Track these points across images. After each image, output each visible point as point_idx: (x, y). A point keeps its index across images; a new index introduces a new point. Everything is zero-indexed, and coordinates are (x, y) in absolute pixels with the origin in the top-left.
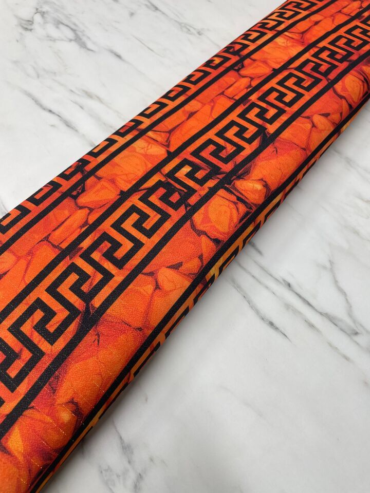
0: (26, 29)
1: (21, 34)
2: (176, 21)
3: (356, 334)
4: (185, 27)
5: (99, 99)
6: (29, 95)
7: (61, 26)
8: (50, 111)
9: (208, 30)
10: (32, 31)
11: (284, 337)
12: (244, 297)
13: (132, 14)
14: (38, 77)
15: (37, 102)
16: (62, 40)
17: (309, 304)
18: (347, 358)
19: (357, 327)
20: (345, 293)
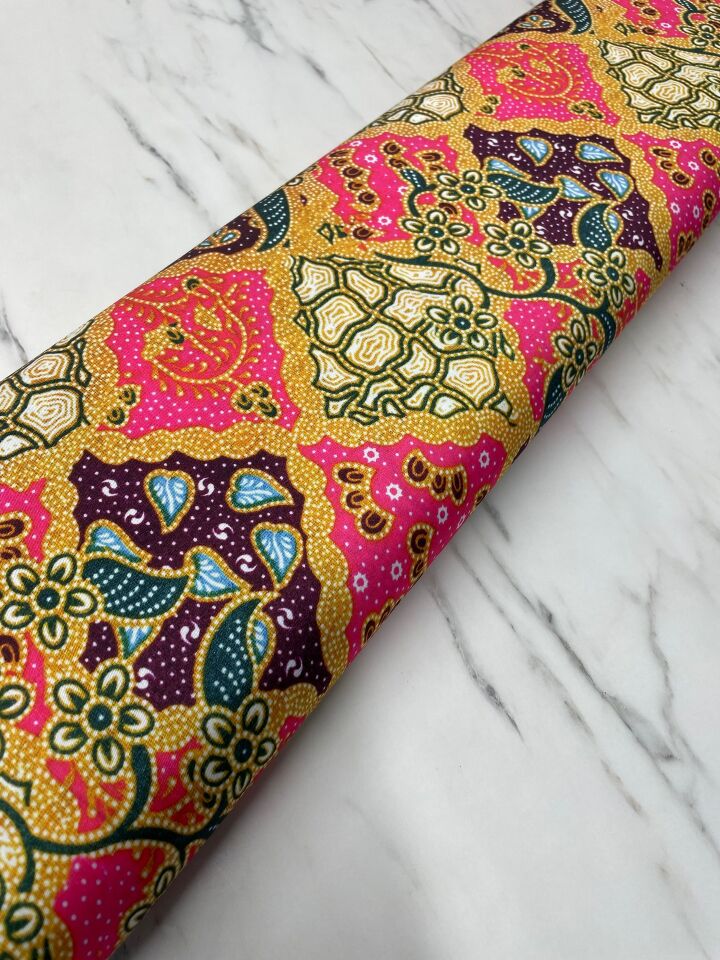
2: (454, 29)
3: (669, 757)
5: (257, 147)
6: (121, 110)
8: (153, 150)
11: (510, 725)
12: (448, 620)
14: (149, 78)
15: (131, 126)
16: (217, 18)
17: (582, 669)
18: (635, 806)
19: (674, 743)
20: (666, 662)
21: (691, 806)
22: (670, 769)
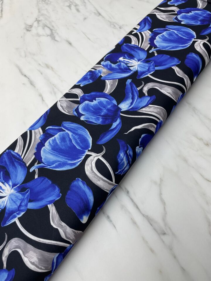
0: (28, 30)
1: (25, 33)
2: (109, 21)
3: (164, 234)
4: (113, 25)
5: (52, 69)
6: (18, 67)
7: (46, 28)
8: (25, 76)
9: (126, 25)
10: (31, 31)
11: (114, 227)
13: (85, 19)
14: (25, 57)
15: (20, 71)
16: (44, 36)
17: (137, 207)
18: (152, 251)
19: (166, 229)
20: (165, 203)
21: (171, 249)
22: (164, 238)
